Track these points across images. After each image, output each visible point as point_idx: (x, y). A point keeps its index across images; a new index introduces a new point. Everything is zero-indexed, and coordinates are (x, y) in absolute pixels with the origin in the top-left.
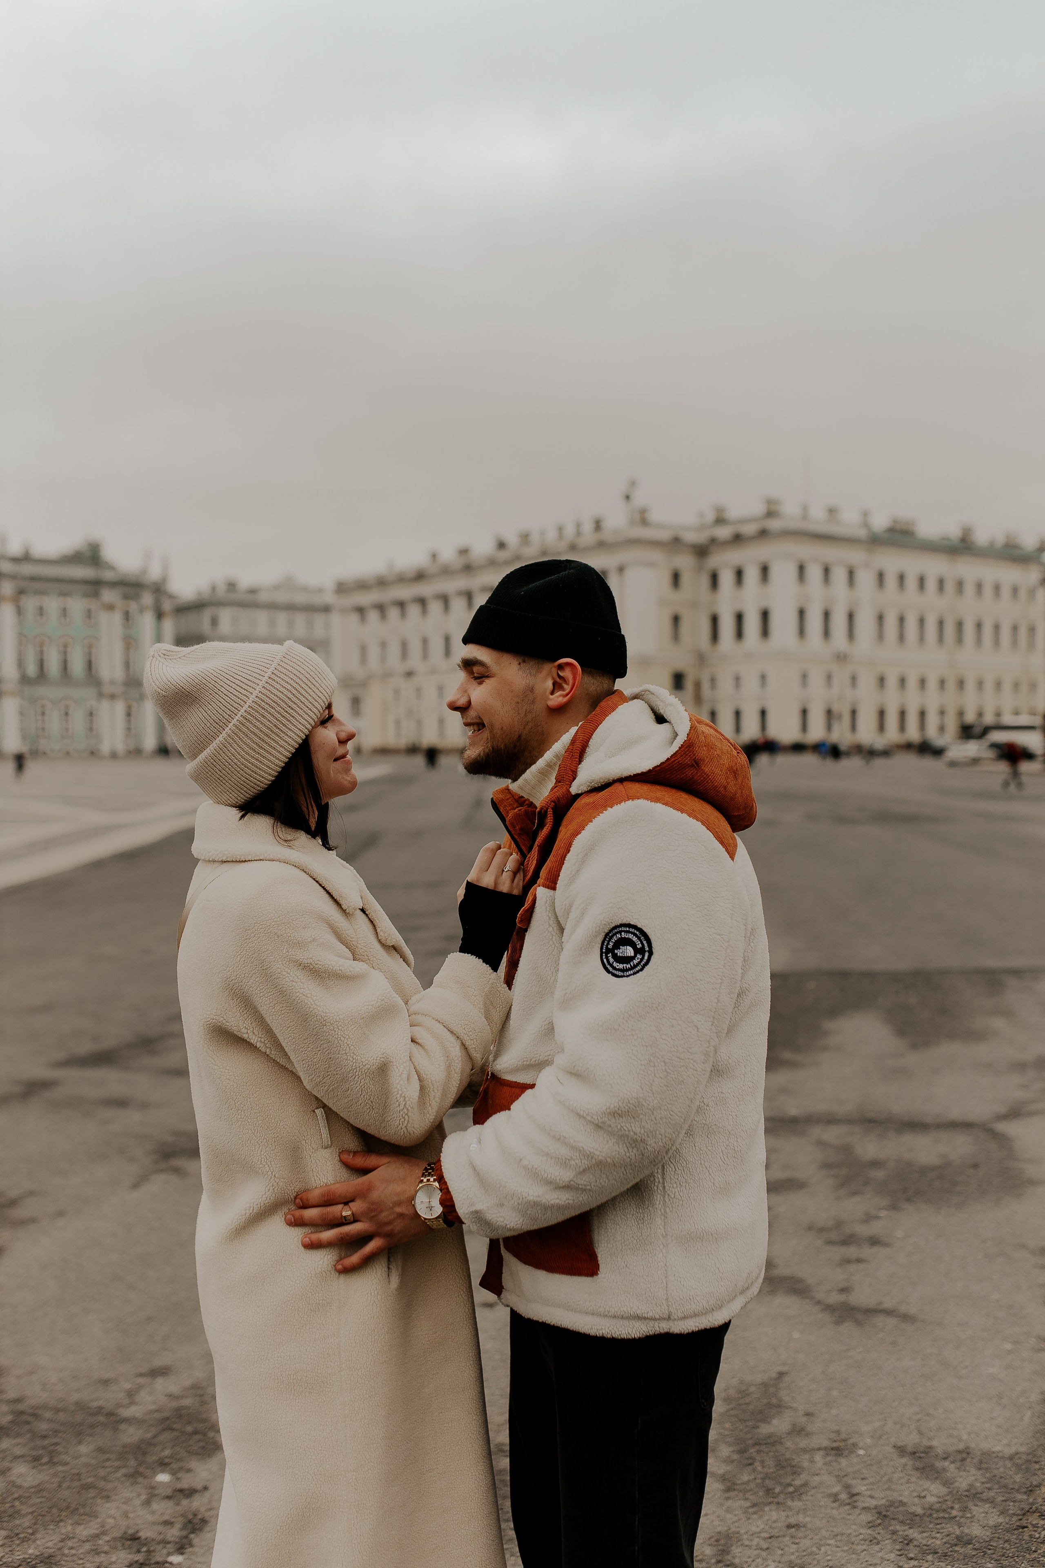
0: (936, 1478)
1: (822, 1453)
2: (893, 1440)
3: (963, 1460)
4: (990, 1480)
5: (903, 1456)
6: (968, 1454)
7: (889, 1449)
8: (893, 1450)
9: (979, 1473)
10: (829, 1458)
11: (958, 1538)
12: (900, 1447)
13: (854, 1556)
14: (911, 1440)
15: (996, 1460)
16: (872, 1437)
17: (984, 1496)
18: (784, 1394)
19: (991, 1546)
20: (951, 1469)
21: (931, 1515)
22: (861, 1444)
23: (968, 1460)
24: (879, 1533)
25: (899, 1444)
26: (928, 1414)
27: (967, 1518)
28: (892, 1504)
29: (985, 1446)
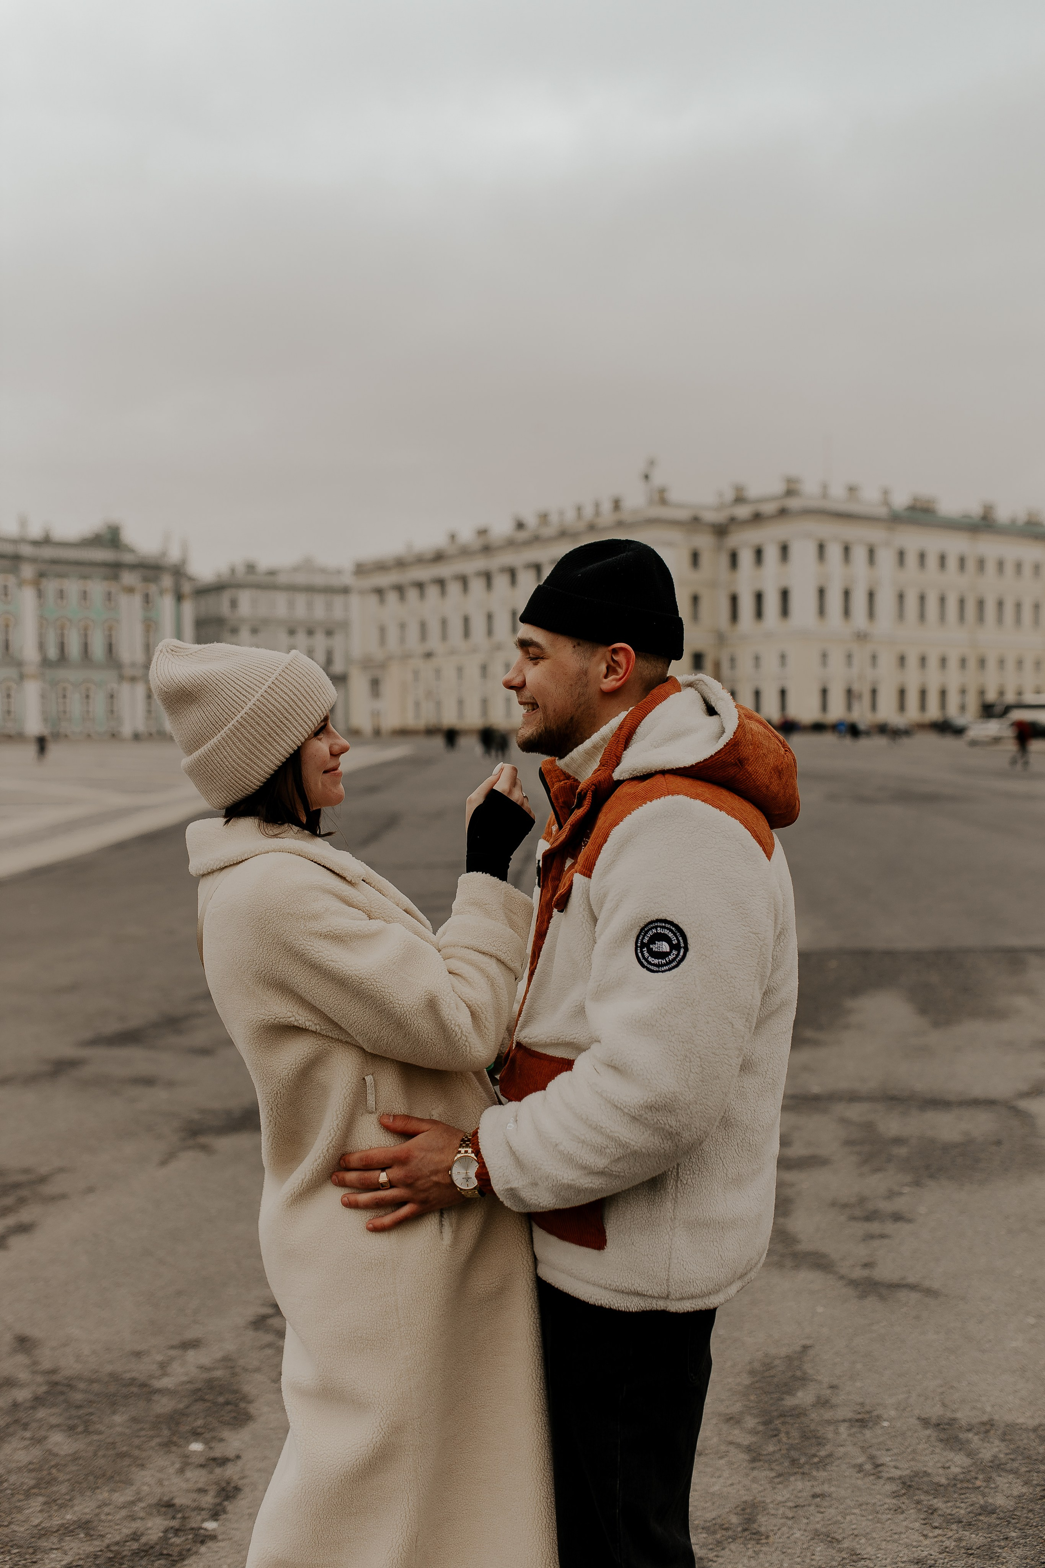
0: (960, 1450)
1: (846, 1424)
2: (917, 1412)
3: (987, 1432)
4: (1014, 1451)
5: (927, 1428)
6: (991, 1425)
7: (913, 1421)
8: (917, 1422)
9: (1003, 1445)
10: (854, 1430)
11: (981, 1507)
12: (924, 1419)
13: (879, 1525)
14: (934, 1411)
15: (1020, 1432)
16: (896, 1409)
17: (1008, 1467)
18: (808, 1367)
19: (1015, 1515)
20: (975, 1440)
21: (955, 1485)
22: (885, 1416)
23: (992, 1432)
24: (903, 1503)
25: (923, 1416)
26: (952, 1387)
27: (992, 1488)
28: (916, 1474)
29: (1009, 1418)
